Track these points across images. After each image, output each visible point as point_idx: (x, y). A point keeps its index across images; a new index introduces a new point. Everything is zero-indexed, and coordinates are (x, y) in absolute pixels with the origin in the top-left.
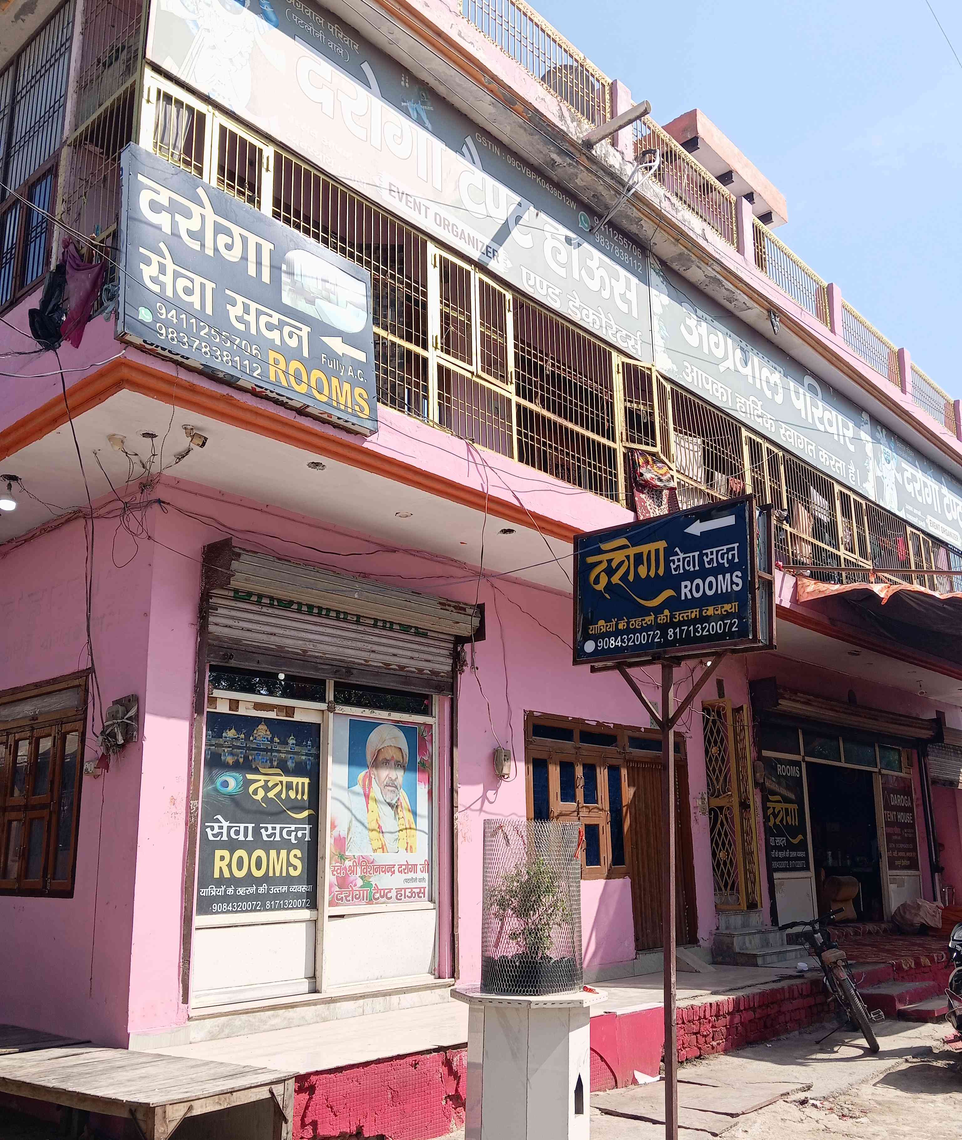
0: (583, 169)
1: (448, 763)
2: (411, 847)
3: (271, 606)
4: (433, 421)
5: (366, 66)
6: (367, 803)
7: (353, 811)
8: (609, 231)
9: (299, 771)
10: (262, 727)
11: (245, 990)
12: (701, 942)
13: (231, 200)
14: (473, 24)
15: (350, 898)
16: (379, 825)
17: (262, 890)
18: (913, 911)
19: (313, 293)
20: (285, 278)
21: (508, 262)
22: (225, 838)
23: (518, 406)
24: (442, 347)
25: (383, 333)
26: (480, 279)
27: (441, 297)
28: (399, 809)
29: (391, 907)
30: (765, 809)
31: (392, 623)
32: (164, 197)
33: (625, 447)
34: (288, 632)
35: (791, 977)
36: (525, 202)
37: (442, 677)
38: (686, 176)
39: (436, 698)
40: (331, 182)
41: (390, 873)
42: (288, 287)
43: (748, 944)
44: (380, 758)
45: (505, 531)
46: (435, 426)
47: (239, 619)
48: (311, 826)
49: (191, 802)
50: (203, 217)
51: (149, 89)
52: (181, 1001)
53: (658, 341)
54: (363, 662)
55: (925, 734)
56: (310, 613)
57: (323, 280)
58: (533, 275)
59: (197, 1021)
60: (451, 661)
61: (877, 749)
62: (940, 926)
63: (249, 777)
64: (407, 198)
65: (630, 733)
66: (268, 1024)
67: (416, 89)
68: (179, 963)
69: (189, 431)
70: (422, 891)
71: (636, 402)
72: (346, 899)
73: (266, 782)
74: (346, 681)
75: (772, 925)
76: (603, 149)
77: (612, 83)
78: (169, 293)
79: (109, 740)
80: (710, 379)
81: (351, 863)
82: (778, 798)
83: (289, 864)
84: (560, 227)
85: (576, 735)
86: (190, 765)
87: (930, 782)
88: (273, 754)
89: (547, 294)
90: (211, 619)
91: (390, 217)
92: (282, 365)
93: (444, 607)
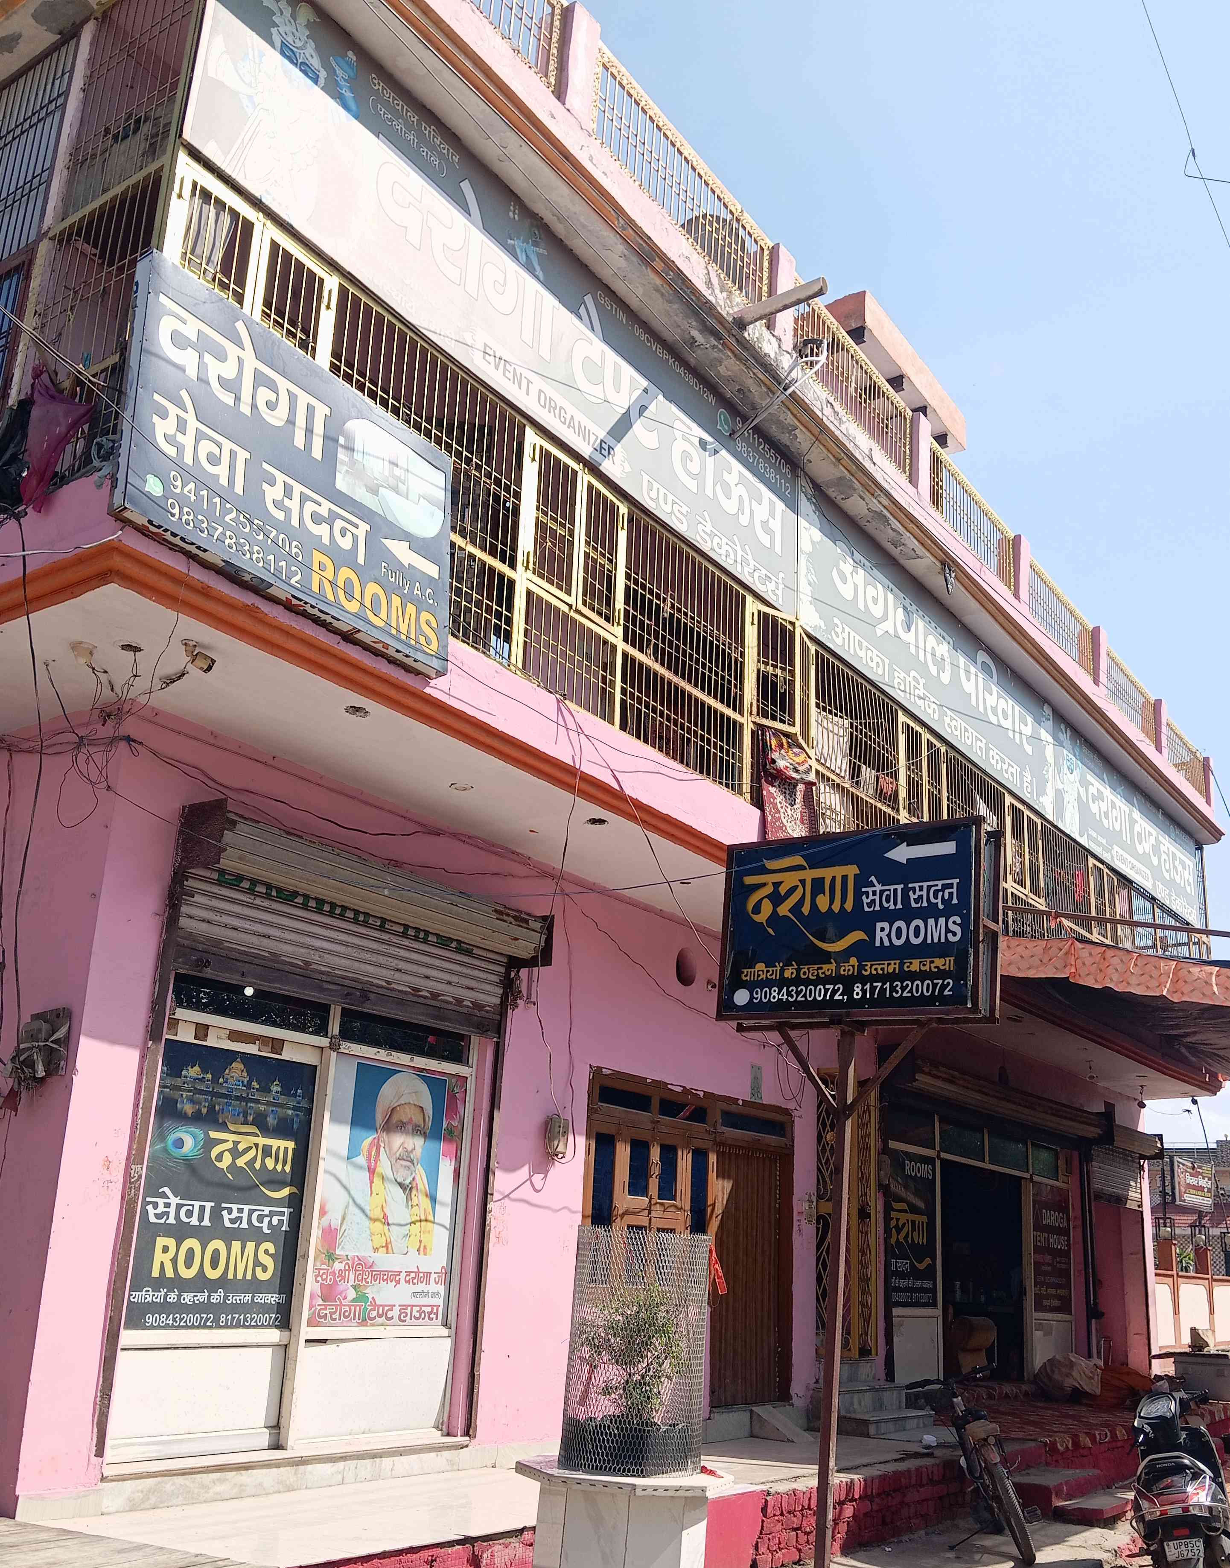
0: (730, 354)
1: (485, 1133)
2: (425, 1247)
3: (268, 896)
4: (515, 666)
5: (466, 186)
6: (372, 1182)
7: (352, 1192)
8: (754, 438)
9: (282, 1130)
10: (237, 1066)
11: (182, 1441)
12: (795, 1400)
13: (280, 343)
14: (608, 148)
15: (336, 1316)
16: (385, 1214)
17: (216, 1298)
18: (1064, 1370)
19: (377, 480)
20: (342, 455)
21: (626, 464)
22: (172, 1220)
23: (625, 655)
24: (534, 569)
25: (460, 541)
26: (589, 483)
27: (538, 501)
28: (414, 1192)
29: (391, 1331)
30: (887, 1219)
31: (427, 933)
32: (191, 328)
33: (754, 723)
34: (287, 936)
35: (917, 1455)
36: (653, 389)
37: (487, 1012)
38: (853, 378)
39: (475, 1040)
40: (410, 333)
41: (394, 1283)
42: (345, 468)
43: (856, 1406)
44: (395, 1119)
45: (594, 821)
46: (518, 672)
47: (221, 912)
48: (292, 1210)
49: (133, 1167)
50: (240, 361)
51: (182, 179)
52: (94, 1452)
53: (805, 588)
54: (384, 984)
55: (1092, 1132)
56: (319, 911)
57: (391, 462)
58: (656, 485)
59: (114, 1483)
60: (501, 991)
61: (1030, 1146)
62: (1098, 1392)
63: (213, 1134)
64: (505, 366)
65: (724, 1106)
66: (211, 1491)
67: (527, 222)
68: (96, 1397)
69: (191, 649)
70: (435, 1311)
71: (772, 665)
72: (331, 1317)
73: (236, 1143)
74: (360, 1009)
75: (887, 1380)
76: (756, 332)
77: (773, 247)
78: (188, 459)
79: (23, 1070)
80: (865, 644)
81: (342, 1266)
82: (904, 1206)
83: (257, 1263)
84: (694, 426)
85: (655, 1103)
86: (135, 1114)
87: (1092, 1198)
88: (249, 1105)
89: (672, 512)
90: (184, 909)
91: (481, 388)
92: (329, 574)
93: (501, 917)
